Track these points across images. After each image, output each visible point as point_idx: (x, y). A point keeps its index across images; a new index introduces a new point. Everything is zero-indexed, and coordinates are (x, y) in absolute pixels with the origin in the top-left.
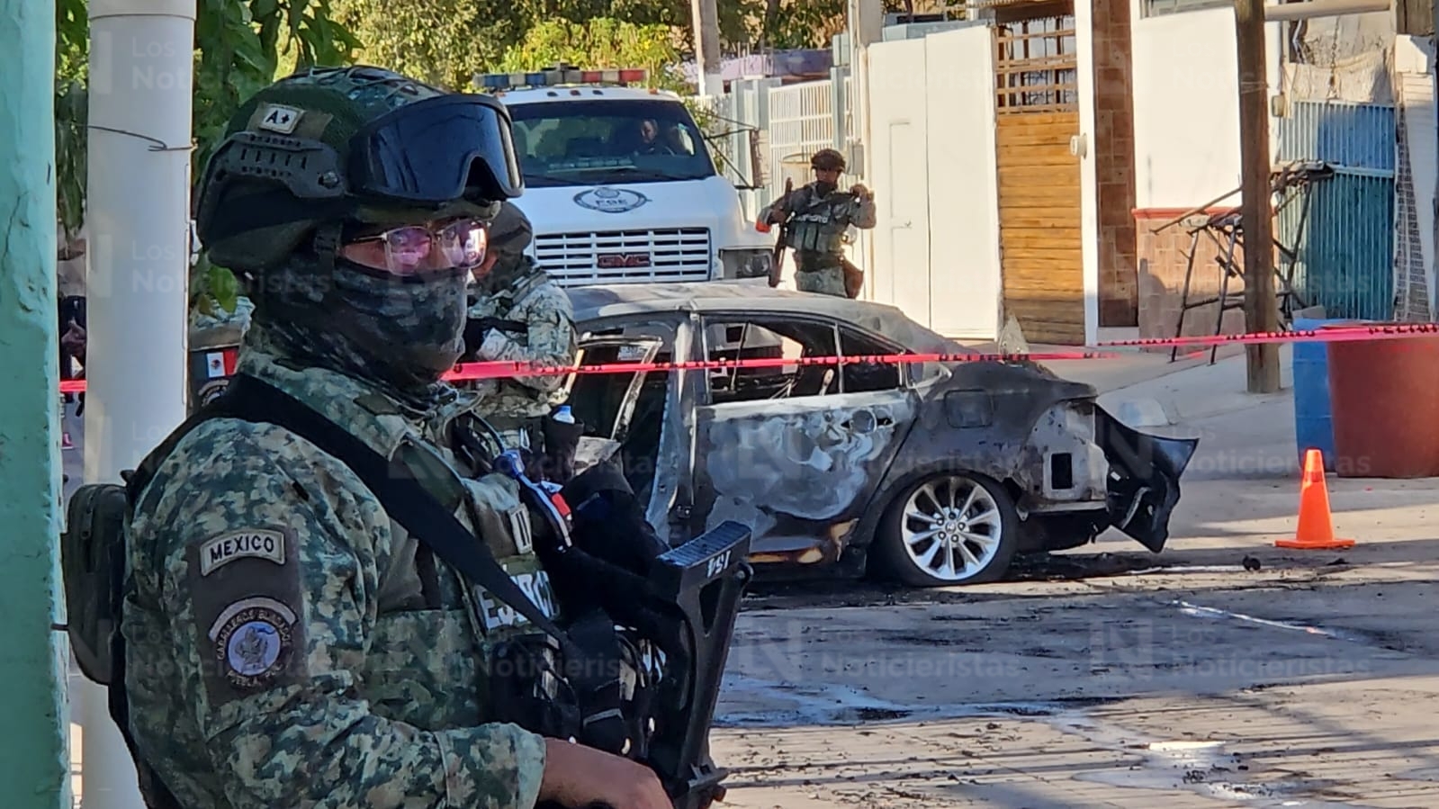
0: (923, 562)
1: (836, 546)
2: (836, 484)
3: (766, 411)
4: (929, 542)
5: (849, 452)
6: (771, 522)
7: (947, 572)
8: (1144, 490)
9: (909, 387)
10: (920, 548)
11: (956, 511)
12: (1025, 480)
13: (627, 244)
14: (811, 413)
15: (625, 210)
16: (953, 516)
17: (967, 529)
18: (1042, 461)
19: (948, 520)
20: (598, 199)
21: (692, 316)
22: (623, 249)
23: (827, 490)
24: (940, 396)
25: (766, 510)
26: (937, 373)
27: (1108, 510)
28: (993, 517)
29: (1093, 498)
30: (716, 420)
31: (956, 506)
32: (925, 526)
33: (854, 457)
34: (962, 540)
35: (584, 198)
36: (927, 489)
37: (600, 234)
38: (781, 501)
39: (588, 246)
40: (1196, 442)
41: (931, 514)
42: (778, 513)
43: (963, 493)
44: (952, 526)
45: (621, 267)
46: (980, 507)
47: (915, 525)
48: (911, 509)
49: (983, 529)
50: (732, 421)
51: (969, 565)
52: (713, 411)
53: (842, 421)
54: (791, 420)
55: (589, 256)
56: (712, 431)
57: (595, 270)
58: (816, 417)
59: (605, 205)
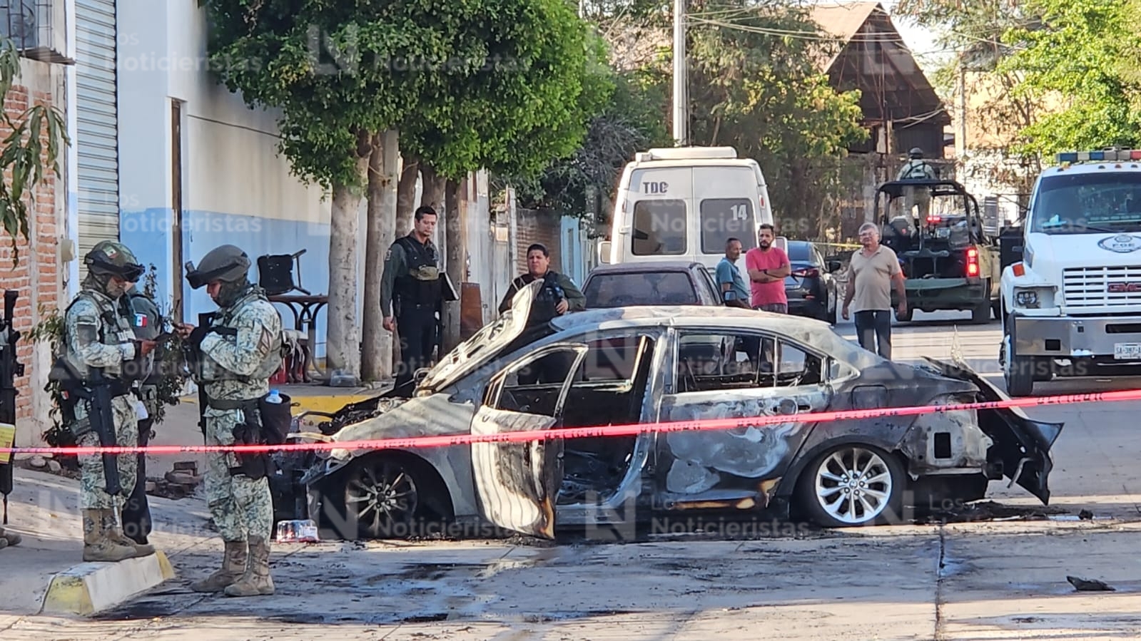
0: (832, 510)
1: (764, 497)
2: (765, 452)
3: (713, 399)
4: (838, 494)
5: (775, 429)
6: (716, 479)
7: (850, 517)
8: (1024, 460)
9: (826, 383)
10: (830, 499)
11: (858, 473)
12: (911, 451)
13: (1129, 276)
14: (748, 401)
15: (1131, 251)
16: (855, 476)
17: (866, 486)
18: (926, 438)
19: (851, 479)
20: (1115, 242)
21: (669, 329)
22: (1126, 279)
23: (758, 457)
24: (849, 390)
25: (712, 470)
26: (850, 373)
27: (985, 474)
28: (886, 477)
29: (968, 464)
30: (676, 405)
31: (859, 469)
32: (836, 483)
33: (779, 432)
34: (862, 494)
35: (1105, 243)
36: (837, 457)
37: (1110, 268)
38: (724, 465)
39: (1101, 276)
40: (1062, 425)
41: (840, 475)
42: (721, 473)
43: (864, 460)
44: (855, 483)
45: (1124, 291)
46: (877, 470)
47: (826, 483)
48: (823, 471)
49: (879, 486)
50: (687, 405)
51: (866, 512)
52: (675, 398)
53: (772, 407)
54: (732, 406)
55: (1102, 283)
56: (672, 412)
57: (1106, 294)
58: (752, 403)
59: (1118, 248)
